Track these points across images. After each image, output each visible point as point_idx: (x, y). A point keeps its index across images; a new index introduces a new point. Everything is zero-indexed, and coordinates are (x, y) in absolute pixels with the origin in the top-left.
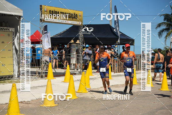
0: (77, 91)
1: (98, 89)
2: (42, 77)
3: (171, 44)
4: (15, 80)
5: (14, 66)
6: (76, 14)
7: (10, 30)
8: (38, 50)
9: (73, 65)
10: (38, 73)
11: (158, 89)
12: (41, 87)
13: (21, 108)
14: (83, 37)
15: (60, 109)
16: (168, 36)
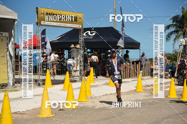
0: (78, 99)
3: (179, 47)
4: (10, 89)
6: (76, 17)
8: (36, 56)
9: (74, 72)
10: (35, 81)
12: (37, 95)
13: (14, 119)
14: (83, 41)
15: (58, 120)
16: (177, 39)
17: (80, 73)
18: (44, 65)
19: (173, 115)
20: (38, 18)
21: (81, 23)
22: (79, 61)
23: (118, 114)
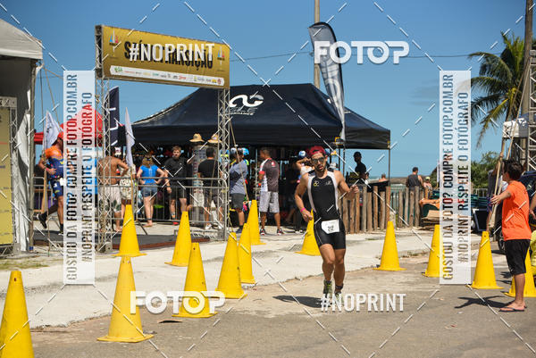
1: (279, 287)
2: (103, 250)
4: (19, 261)
5: (16, 218)
7: (4, 104)
12: (99, 280)
13: (36, 348)
14: (230, 125)
16: (492, 119)
19: (488, 338)
20: (100, 56)
21: (223, 71)
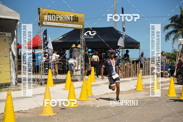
0: (78, 98)
1: (101, 96)
2: (41, 84)
3: (179, 46)
4: (13, 88)
5: (12, 74)
6: (77, 17)
7: (7, 35)
8: (38, 56)
9: (75, 71)
10: (37, 80)
11: (165, 95)
12: (40, 95)
13: (17, 118)
14: (84, 41)
15: (59, 118)
16: (176, 38)
17: (81, 72)
18: (46, 65)
19: (172, 114)
20: (40, 18)
21: (82, 23)
22: (80, 61)
23: (119, 113)
